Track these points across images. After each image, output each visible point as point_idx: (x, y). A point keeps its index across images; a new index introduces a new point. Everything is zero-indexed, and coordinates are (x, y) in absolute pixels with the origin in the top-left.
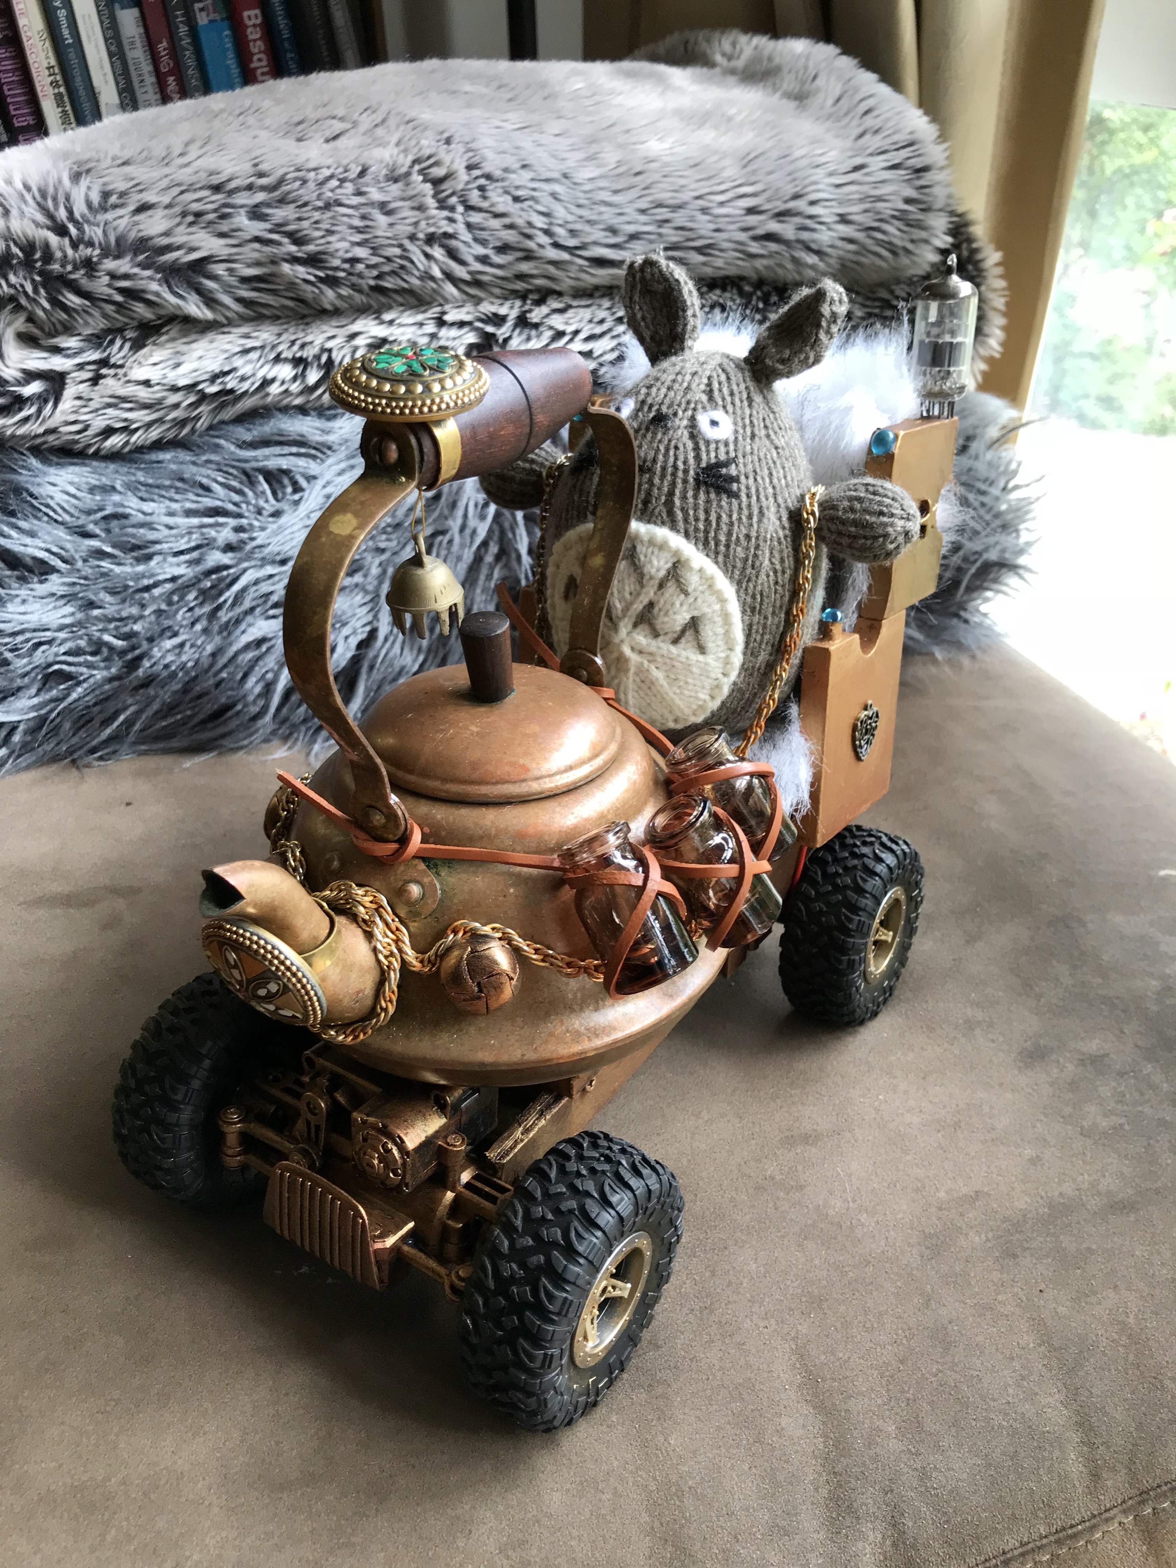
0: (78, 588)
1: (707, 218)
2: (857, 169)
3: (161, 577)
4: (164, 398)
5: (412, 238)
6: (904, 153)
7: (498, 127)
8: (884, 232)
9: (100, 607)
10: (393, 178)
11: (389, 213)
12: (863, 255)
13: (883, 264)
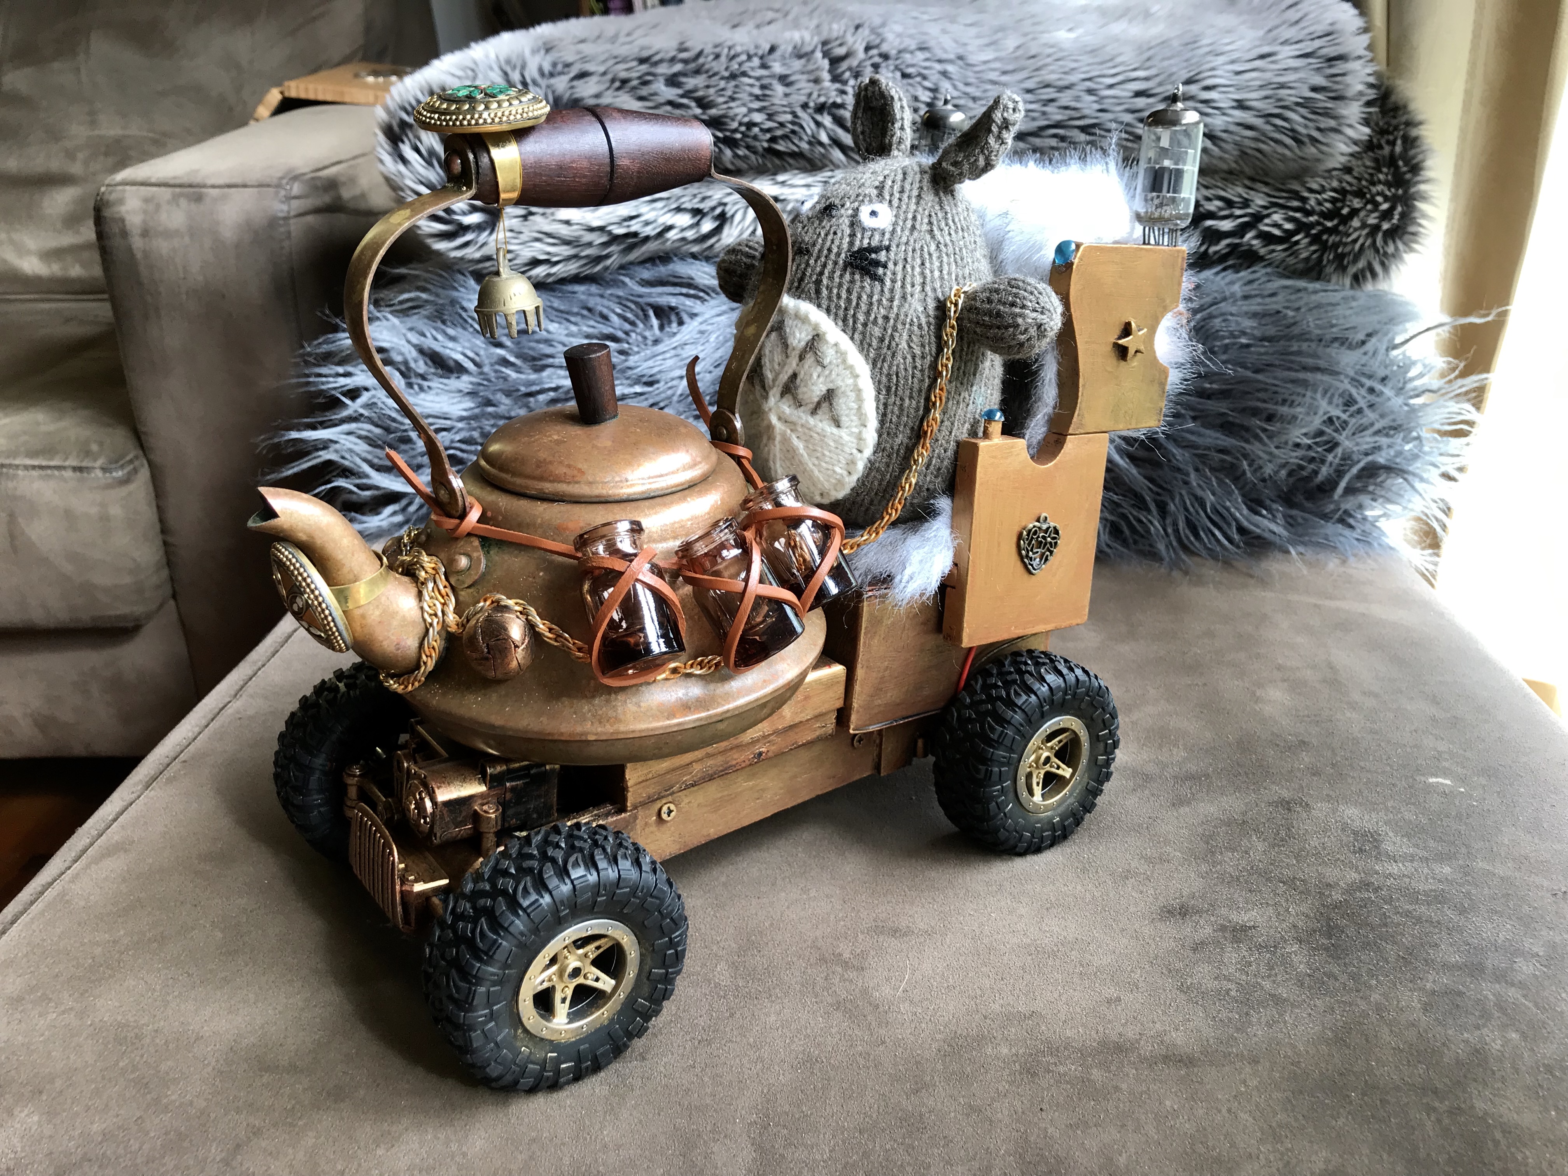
0: (481, 388)
1: (1093, 98)
2: (1262, 57)
3: (547, 386)
4: (580, 236)
5: (805, 106)
6: (1317, 43)
7: (915, 18)
8: (1285, 119)
9: (494, 405)
10: (800, 55)
11: (788, 85)
12: (1263, 142)
13: (1287, 152)
